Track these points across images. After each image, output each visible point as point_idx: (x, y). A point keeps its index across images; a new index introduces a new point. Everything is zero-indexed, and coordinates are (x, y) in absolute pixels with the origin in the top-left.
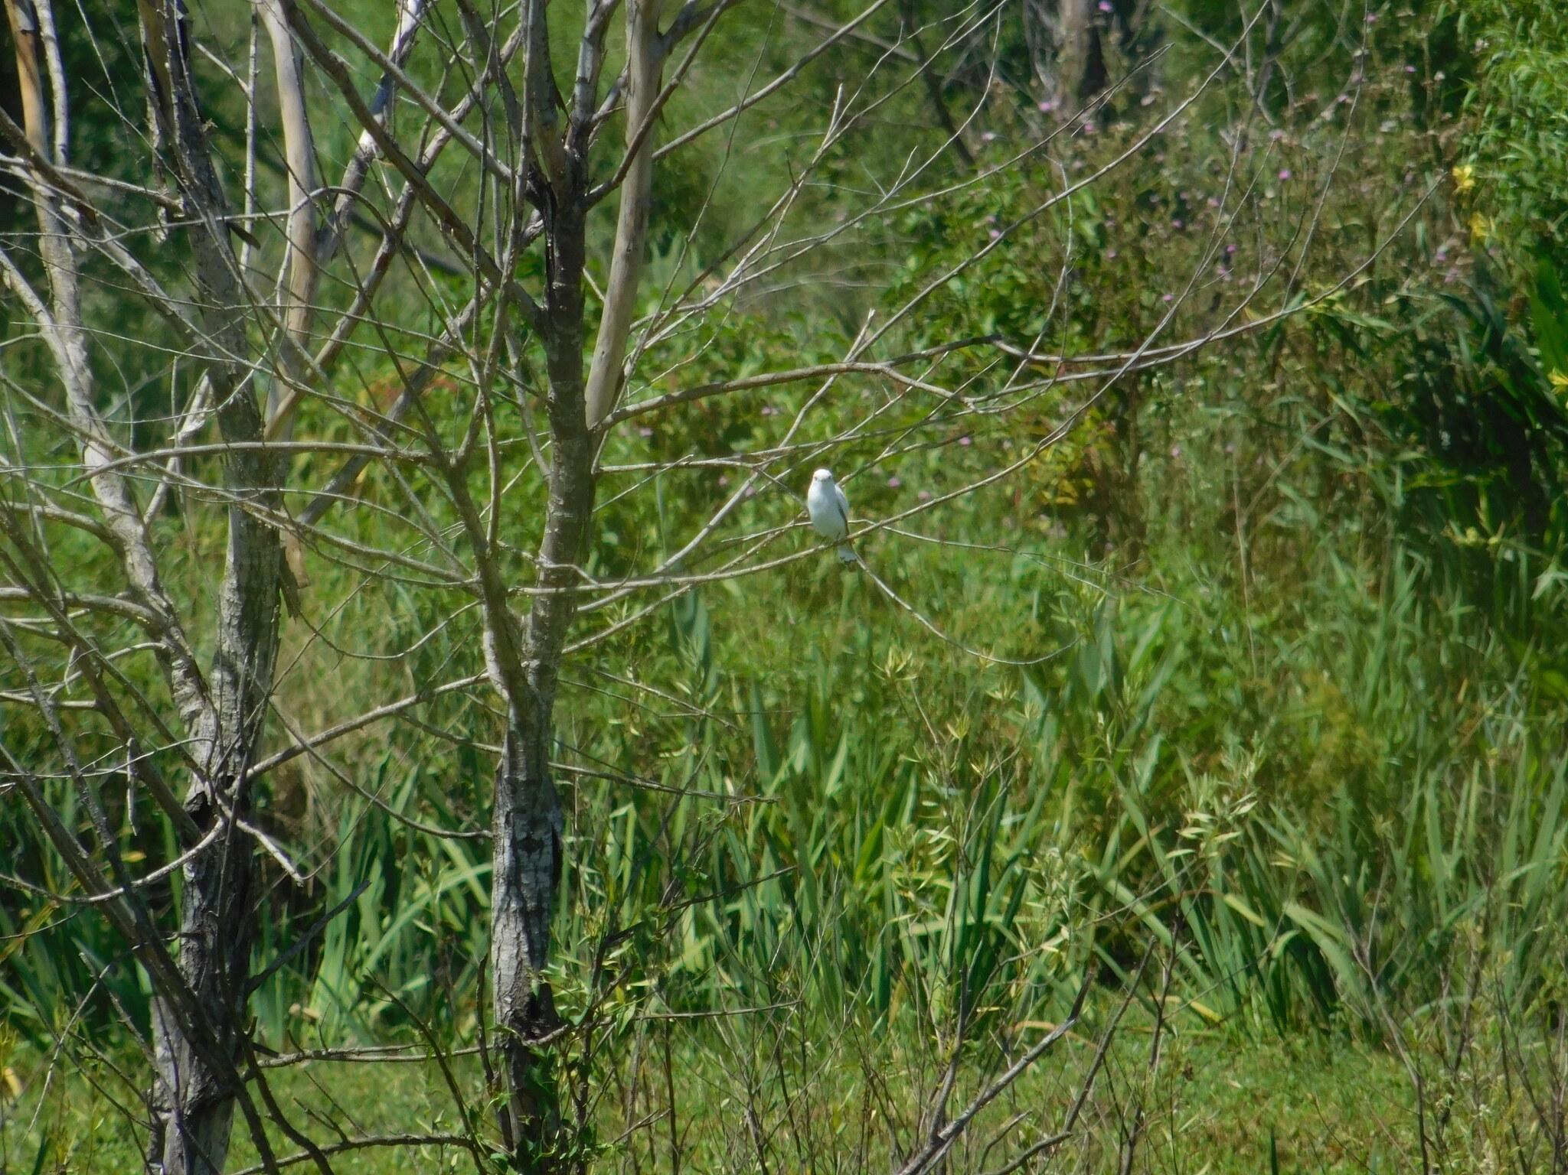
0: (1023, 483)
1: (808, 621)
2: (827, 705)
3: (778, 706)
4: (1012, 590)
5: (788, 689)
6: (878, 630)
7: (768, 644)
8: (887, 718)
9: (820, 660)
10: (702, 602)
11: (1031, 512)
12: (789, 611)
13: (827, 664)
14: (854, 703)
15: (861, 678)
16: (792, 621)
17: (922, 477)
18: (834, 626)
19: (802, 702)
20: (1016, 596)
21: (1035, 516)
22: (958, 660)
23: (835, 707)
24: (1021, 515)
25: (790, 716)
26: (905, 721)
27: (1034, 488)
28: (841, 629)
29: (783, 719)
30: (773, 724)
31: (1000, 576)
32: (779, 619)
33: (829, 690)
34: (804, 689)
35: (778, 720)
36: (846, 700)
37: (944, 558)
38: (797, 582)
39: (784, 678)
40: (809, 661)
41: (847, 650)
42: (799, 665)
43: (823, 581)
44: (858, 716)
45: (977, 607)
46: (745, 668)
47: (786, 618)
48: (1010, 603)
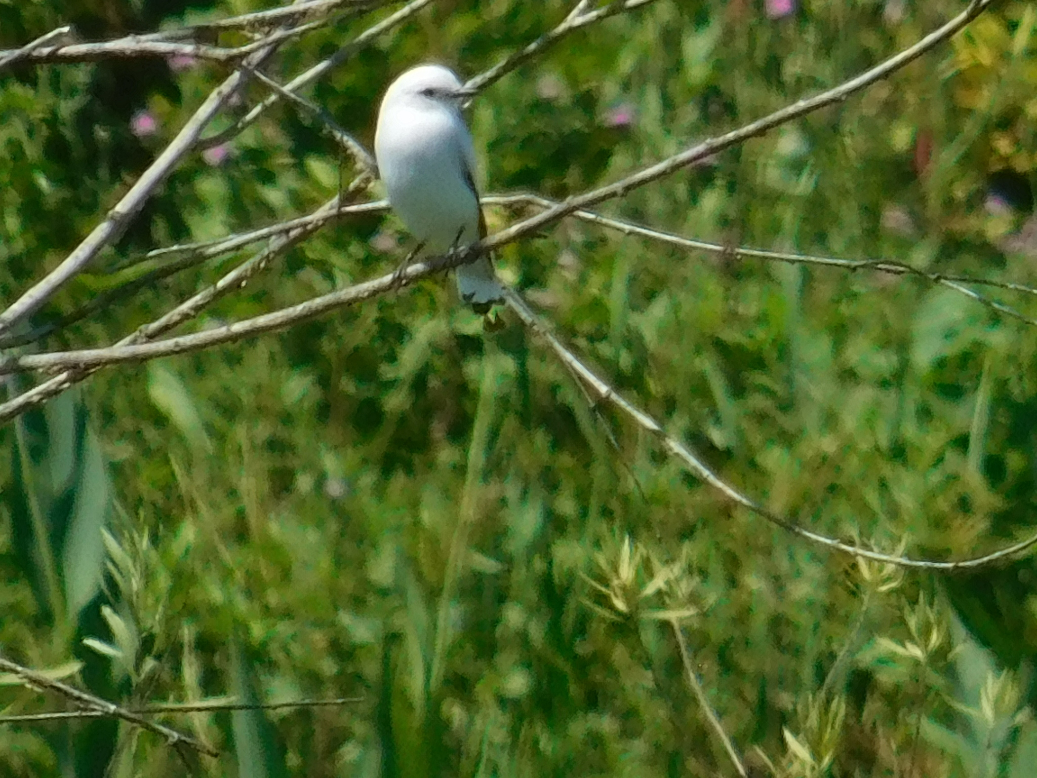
0: (937, 116)
1: (380, 491)
2: (434, 704)
3: (303, 713)
4: (913, 395)
5: (328, 667)
6: (566, 506)
7: (273, 549)
8: (596, 740)
9: (414, 594)
10: (94, 444)
11: (960, 193)
12: (330, 462)
13: (432, 595)
14: (502, 701)
15: (523, 637)
16: (335, 488)
17: (668, 104)
18: (450, 496)
19: (365, 701)
20: (925, 414)
21: (974, 203)
22: (778, 583)
23: (456, 713)
24: (934, 202)
25: (338, 738)
26: (639, 746)
27: (970, 129)
28: (469, 510)
29: (320, 739)
30: (293, 759)
31: (885, 362)
32: (304, 483)
33: (438, 669)
34: (371, 669)
35: (305, 751)
36: (483, 692)
37: (733, 317)
38: (348, 386)
39: (319, 638)
40: (384, 593)
41: (487, 564)
42: (358, 603)
43: (419, 383)
44: (514, 732)
45: (828, 445)
46: (214, 610)
47: (321, 480)
48: (910, 430)
